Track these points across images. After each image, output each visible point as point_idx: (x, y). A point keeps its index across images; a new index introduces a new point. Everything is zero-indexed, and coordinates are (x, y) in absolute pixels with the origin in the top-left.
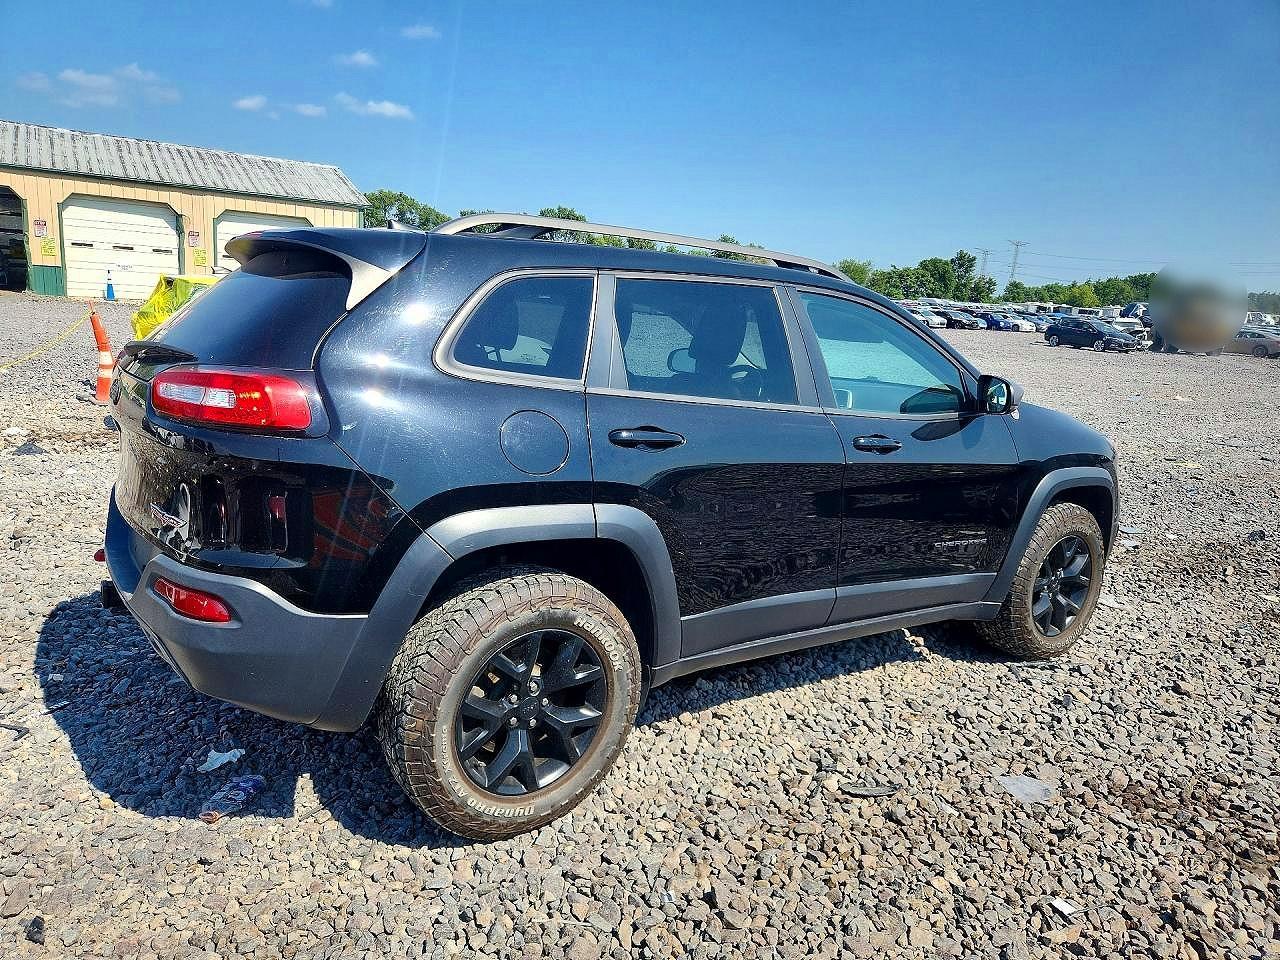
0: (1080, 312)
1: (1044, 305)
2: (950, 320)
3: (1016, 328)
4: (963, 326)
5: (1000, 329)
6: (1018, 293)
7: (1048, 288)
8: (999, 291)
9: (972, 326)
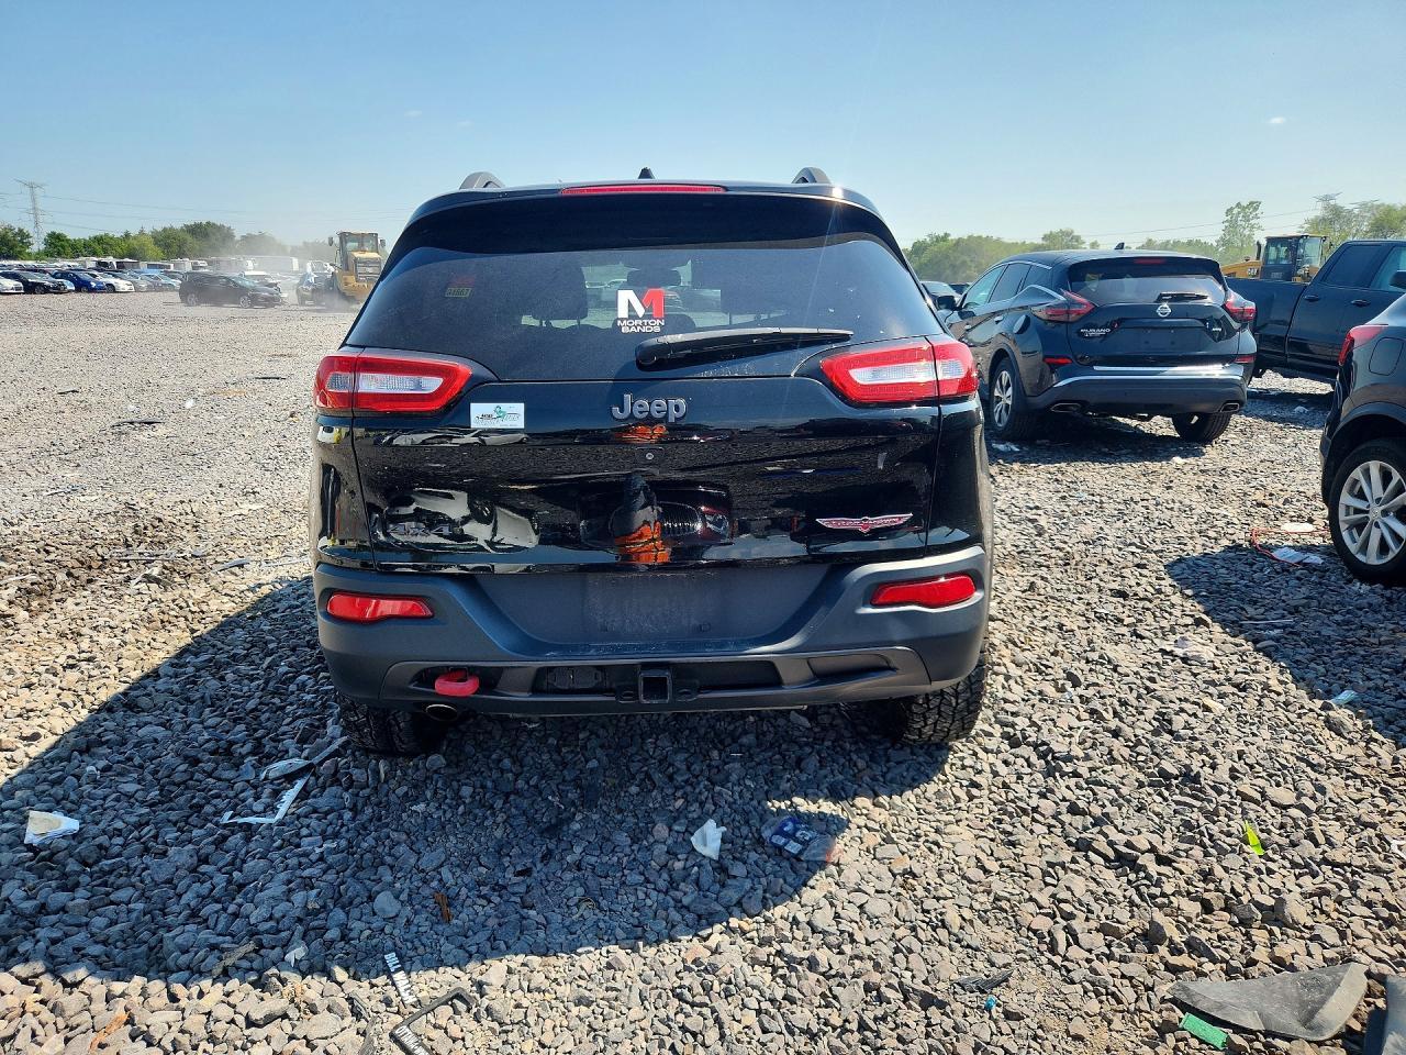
0: (150, 266)
1: (104, 260)
2: (25, 283)
3: (111, 288)
4: (46, 290)
5: (91, 290)
6: (63, 247)
7: (99, 240)
8: (37, 245)
9: (58, 290)
